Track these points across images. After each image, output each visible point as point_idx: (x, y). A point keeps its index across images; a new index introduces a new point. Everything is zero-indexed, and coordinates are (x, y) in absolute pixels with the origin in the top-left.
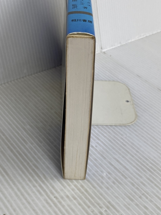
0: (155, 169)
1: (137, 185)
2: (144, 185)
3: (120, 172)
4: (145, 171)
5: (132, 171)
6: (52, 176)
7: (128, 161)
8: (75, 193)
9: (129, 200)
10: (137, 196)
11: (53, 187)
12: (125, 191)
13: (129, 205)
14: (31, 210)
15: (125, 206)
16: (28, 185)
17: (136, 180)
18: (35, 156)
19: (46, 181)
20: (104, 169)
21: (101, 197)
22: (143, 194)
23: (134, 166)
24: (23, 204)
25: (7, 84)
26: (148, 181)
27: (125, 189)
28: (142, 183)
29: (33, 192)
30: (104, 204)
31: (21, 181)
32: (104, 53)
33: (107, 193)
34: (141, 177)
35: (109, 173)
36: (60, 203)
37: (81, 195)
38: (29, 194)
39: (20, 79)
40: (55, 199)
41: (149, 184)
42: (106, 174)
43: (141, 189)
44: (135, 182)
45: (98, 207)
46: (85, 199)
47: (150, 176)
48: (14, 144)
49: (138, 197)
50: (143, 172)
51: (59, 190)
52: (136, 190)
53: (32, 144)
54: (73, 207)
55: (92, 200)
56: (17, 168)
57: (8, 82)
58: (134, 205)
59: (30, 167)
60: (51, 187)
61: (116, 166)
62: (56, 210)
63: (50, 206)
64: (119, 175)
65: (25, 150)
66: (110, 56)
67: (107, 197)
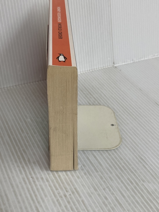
0: (126, 168)
1: (105, 178)
2: (111, 180)
3: (93, 166)
4: (116, 169)
5: (104, 167)
6: (35, 161)
7: (104, 158)
8: (50, 177)
9: (93, 189)
10: (102, 187)
11: (33, 169)
12: (93, 182)
13: (92, 193)
14: (9, 184)
15: (88, 193)
16: (13, 164)
17: (106, 175)
18: (27, 144)
19: (28, 164)
20: (81, 162)
21: (70, 183)
22: (108, 187)
23: (108, 163)
24: (5, 178)
25: (23, 85)
26: (116, 177)
27: (93, 181)
28: (110, 178)
29: (16, 171)
30: (70, 189)
31: (9, 161)
32: (116, 67)
33: (76, 181)
34: (111, 173)
35: (84, 166)
36: (34, 182)
37: (54, 179)
38: (12, 172)
39: (35, 82)
40: (31, 179)
41: (116, 180)
42: (81, 166)
43: (107, 183)
44: (104, 176)
45: (65, 191)
46: (56, 183)
47: (120, 173)
48: (13, 132)
49: (102, 189)
50: (114, 169)
51: (37, 172)
52: (103, 183)
53: (27, 134)
54: (44, 187)
55: (61, 184)
56: (9, 150)
57: (24, 84)
58: (96, 194)
59: (20, 151)
60: (31, 169)
61: (92, 161)
62: (30, 187)
63: (26, 183)
64: (93, 168)
65: (20, 138)
66: (120, 70)
67: (75, 184)
